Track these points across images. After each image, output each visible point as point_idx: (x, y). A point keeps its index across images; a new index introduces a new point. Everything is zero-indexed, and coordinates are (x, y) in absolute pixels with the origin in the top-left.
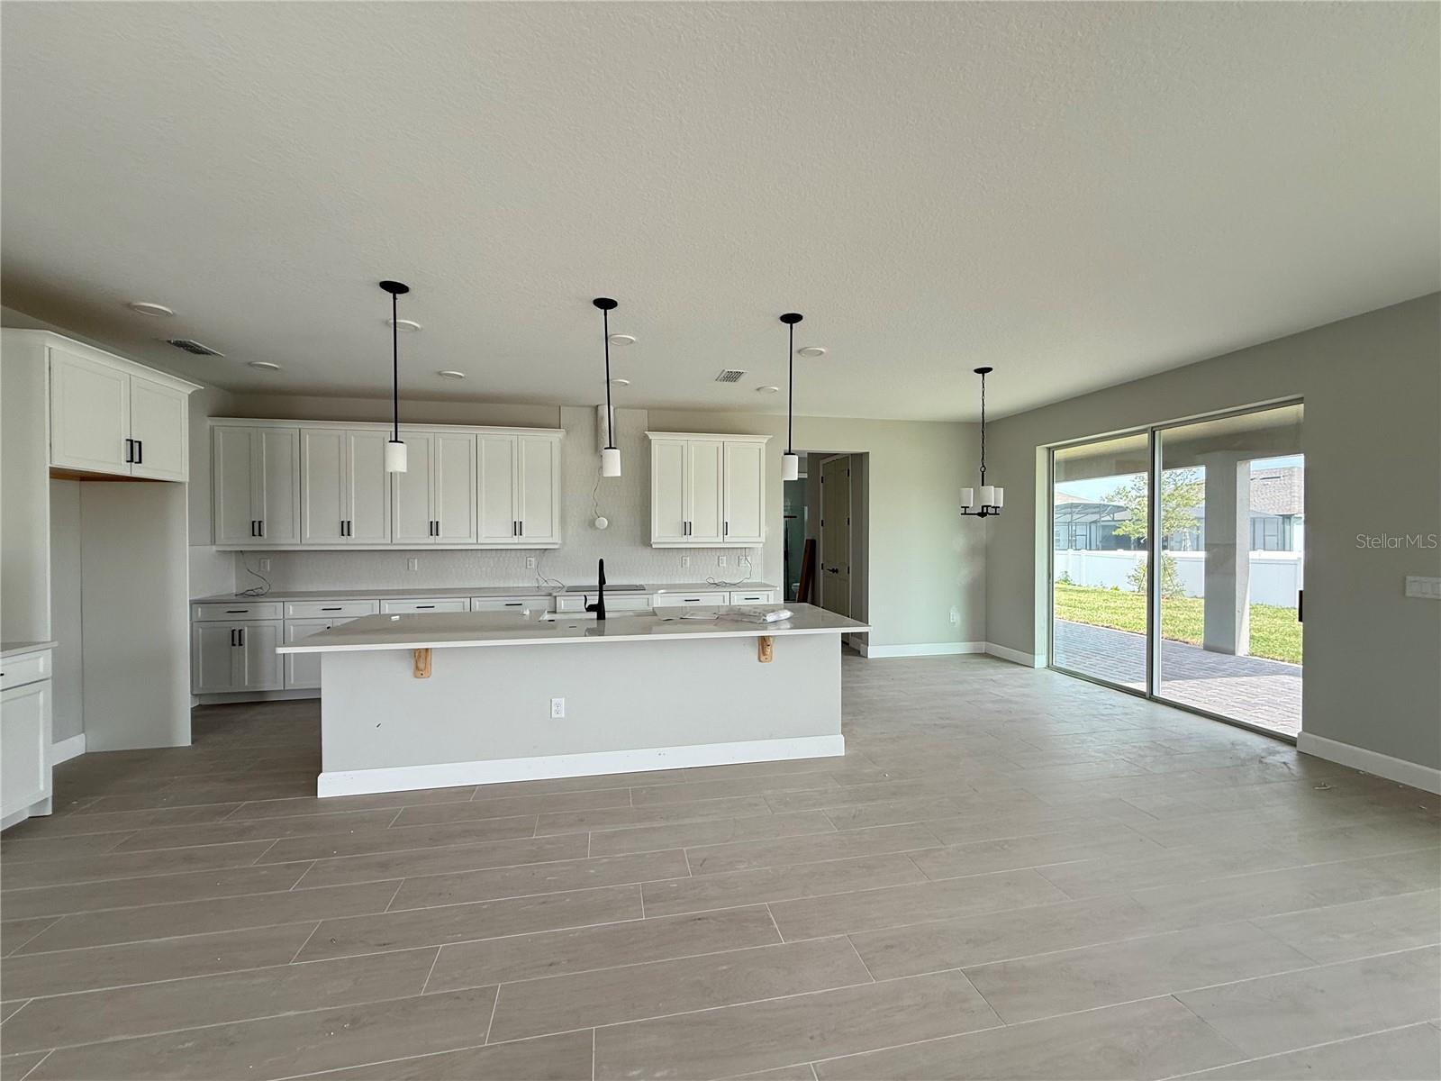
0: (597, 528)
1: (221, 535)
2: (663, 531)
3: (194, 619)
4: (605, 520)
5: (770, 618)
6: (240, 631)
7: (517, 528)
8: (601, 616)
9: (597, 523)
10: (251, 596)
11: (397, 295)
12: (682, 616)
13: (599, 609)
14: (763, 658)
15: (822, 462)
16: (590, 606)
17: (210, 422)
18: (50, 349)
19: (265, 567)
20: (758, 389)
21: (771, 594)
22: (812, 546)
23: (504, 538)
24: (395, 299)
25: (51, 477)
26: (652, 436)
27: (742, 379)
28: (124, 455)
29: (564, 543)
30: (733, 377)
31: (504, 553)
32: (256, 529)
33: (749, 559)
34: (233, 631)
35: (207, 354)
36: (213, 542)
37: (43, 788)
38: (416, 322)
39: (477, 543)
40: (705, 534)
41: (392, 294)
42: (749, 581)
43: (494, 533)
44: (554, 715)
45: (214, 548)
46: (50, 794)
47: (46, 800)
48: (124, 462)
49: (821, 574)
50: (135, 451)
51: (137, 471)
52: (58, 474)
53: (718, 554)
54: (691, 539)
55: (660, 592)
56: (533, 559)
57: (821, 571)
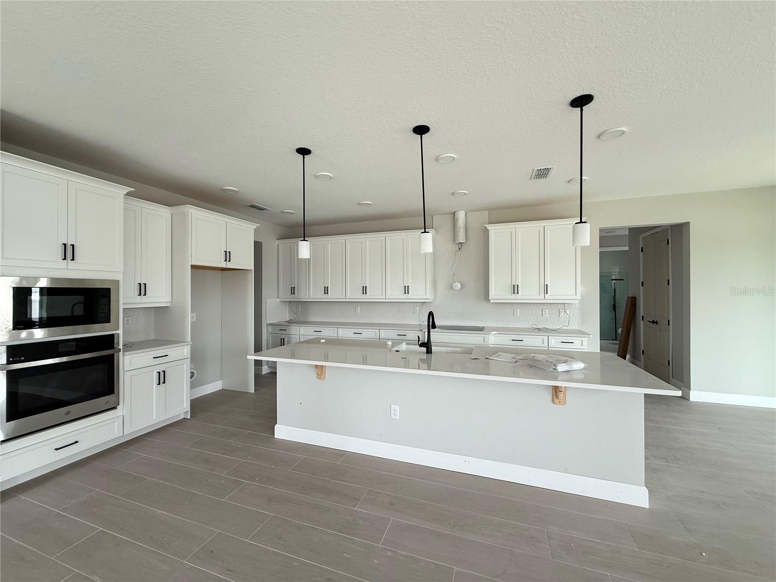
0: (454, 290)
1: (281, 294)
2: (498, 291)
3: (269, 332)
4: (460, 285)
5: (561, 368)
6: (284, 339)
7: (406, 290)
8: (429, 351)
9: (454, 286)
10: (290, 322)
11: (305, 156)
12: (488, 356)
13: (427, 345)
14: (556, 400)
15: (642, 236)
16: (422, 343)
17: (277, 242)
18: (191, 213)
19: (299, 309)
20: (569, 182)
21: (585, 340)
22: (633, 303)
23: (399, 296)
24: (304, 158)
25: (191, 268)
26: (490, 227)
27: (551, 174)
28: (223, 258)
29: (435, 299)
30: (543, 173)
31: (402, 304)
32: (293, 291)
33: (568, 312)
34: (281, 339)
35: (263, 210)
36: (278, 297)
37: (186, 406)
38: (329, 173)
39: (386, 298)
40: (530, 293)
41: (302, 156)
42: (568, 328)
43: (395, 293)
44: (393, 416)
45: (279, 300)
46: (189, 409)
47: (188, 411)
48: (223, 261)
49: (641, 325)
50: (228, 256)
51: (229, 265)
52: (193, 267)
53: (542, 308)
54: (518, 296)
55: (492, 333)
56: (418, 308)
57: (642, 322)
